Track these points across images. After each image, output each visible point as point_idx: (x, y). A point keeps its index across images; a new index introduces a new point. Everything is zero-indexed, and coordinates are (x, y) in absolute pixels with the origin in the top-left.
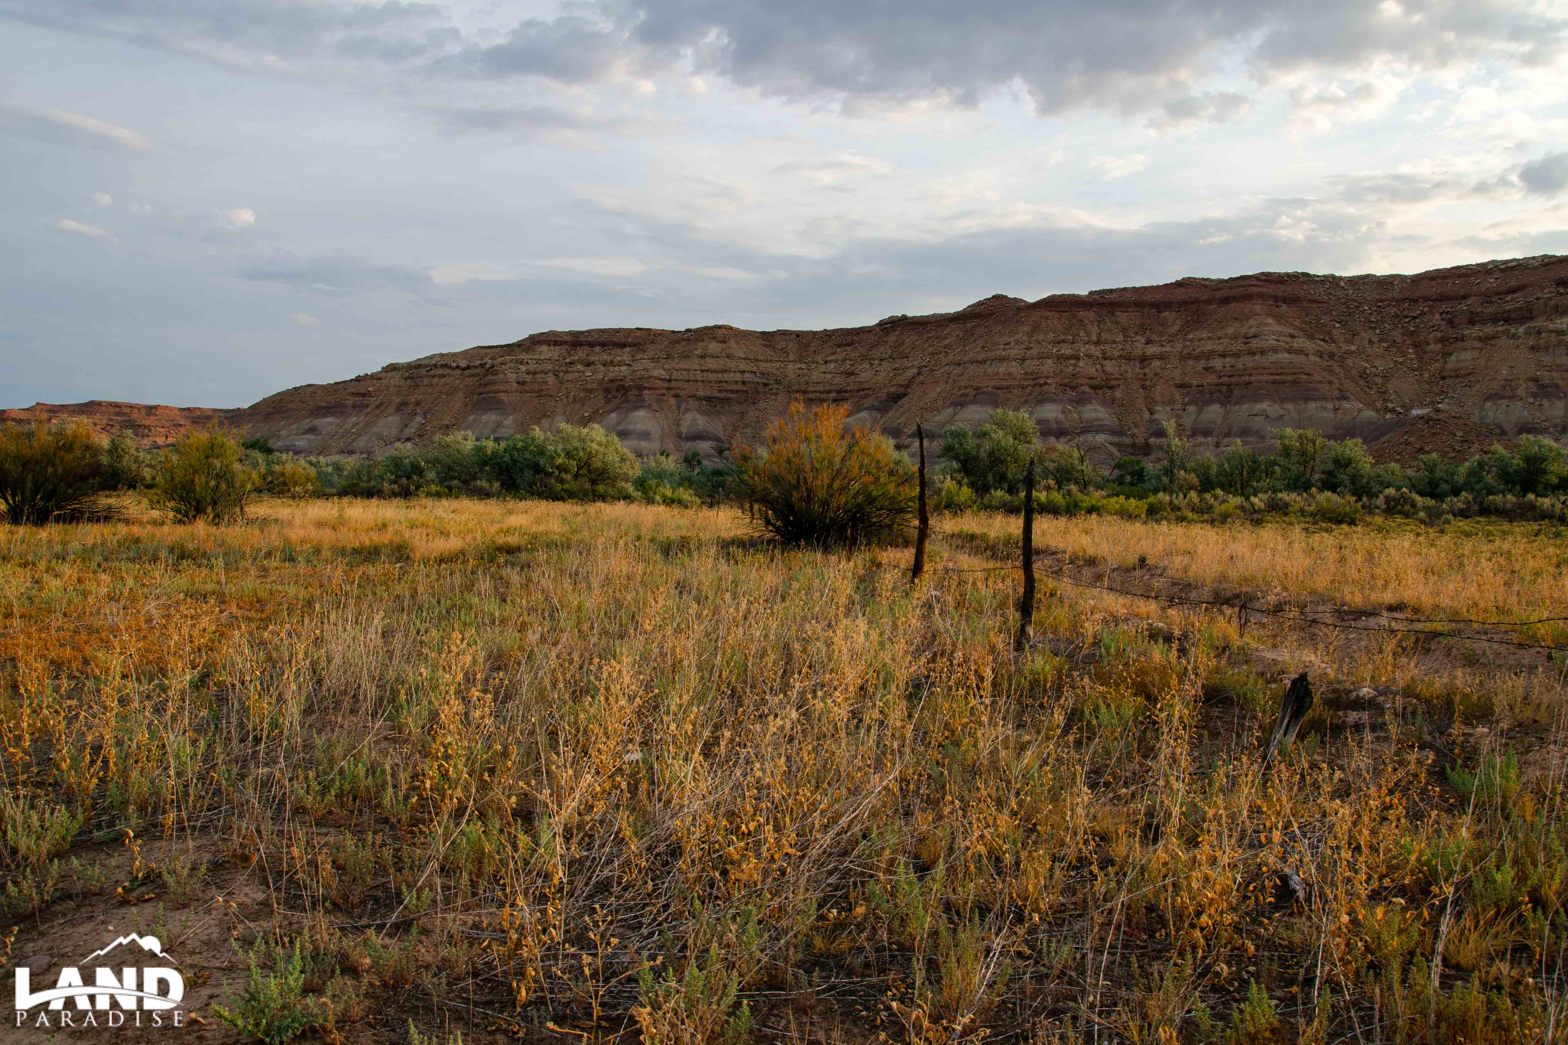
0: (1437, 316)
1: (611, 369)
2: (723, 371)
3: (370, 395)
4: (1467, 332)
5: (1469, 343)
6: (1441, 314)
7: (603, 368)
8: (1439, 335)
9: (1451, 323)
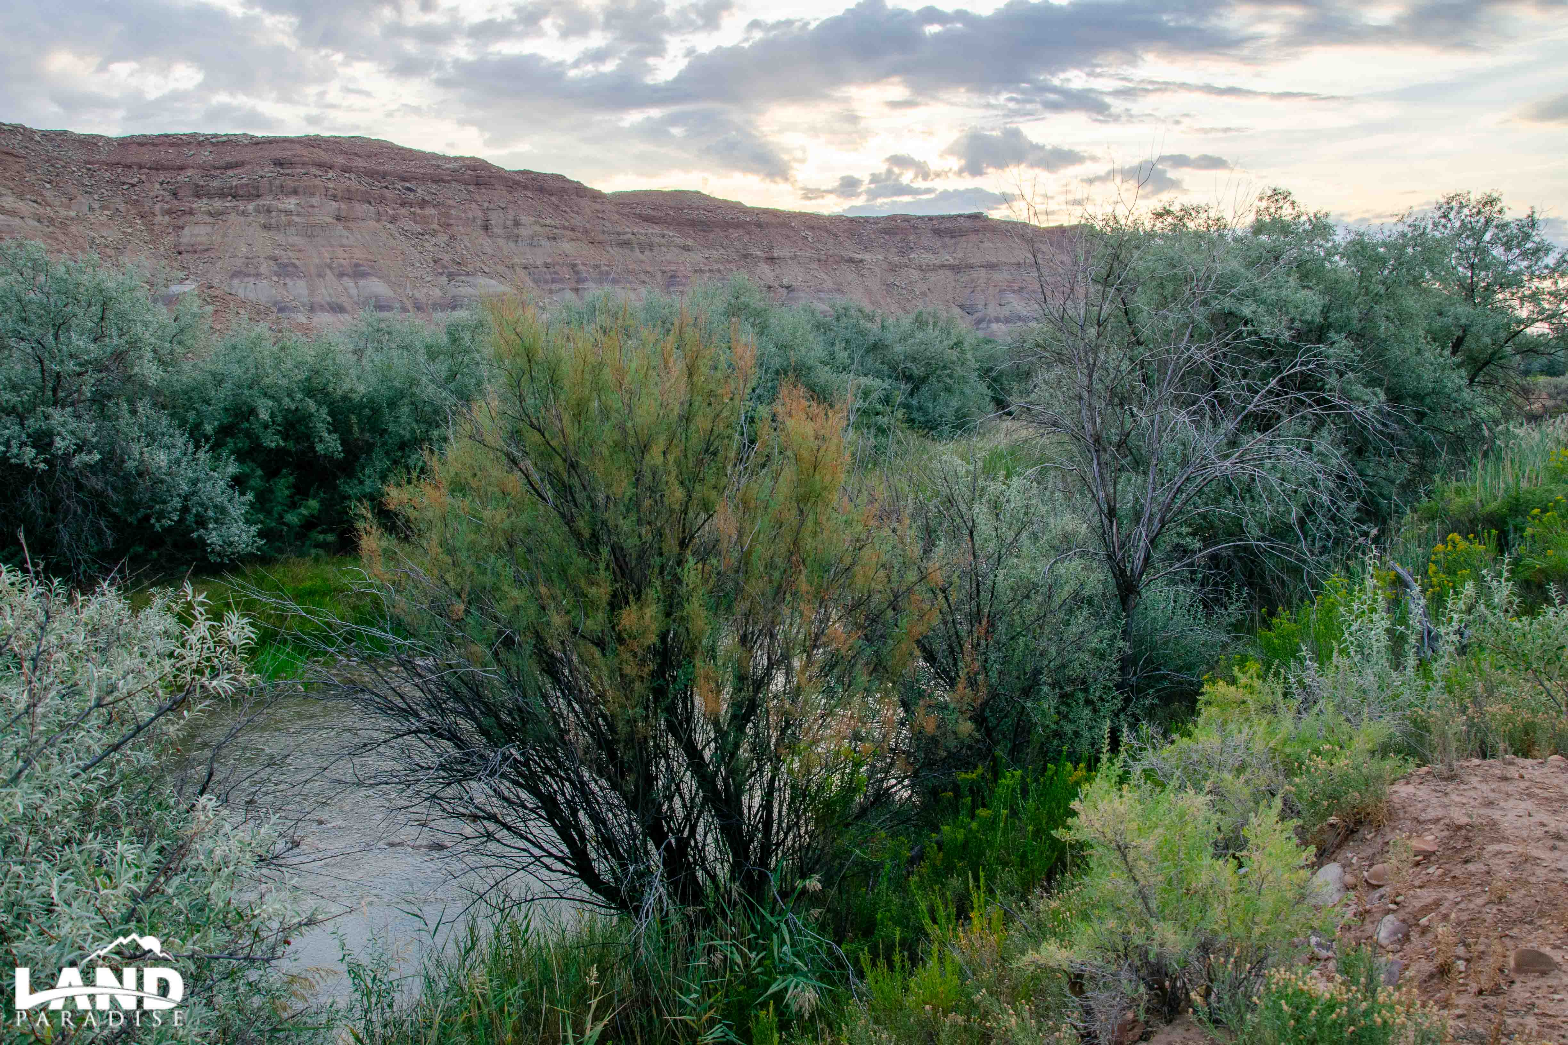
0: (157, 186)
4: (195, 205)
5: (200, 217)
6: (161, 184)
8: (166, 206)
9: (175, 194)
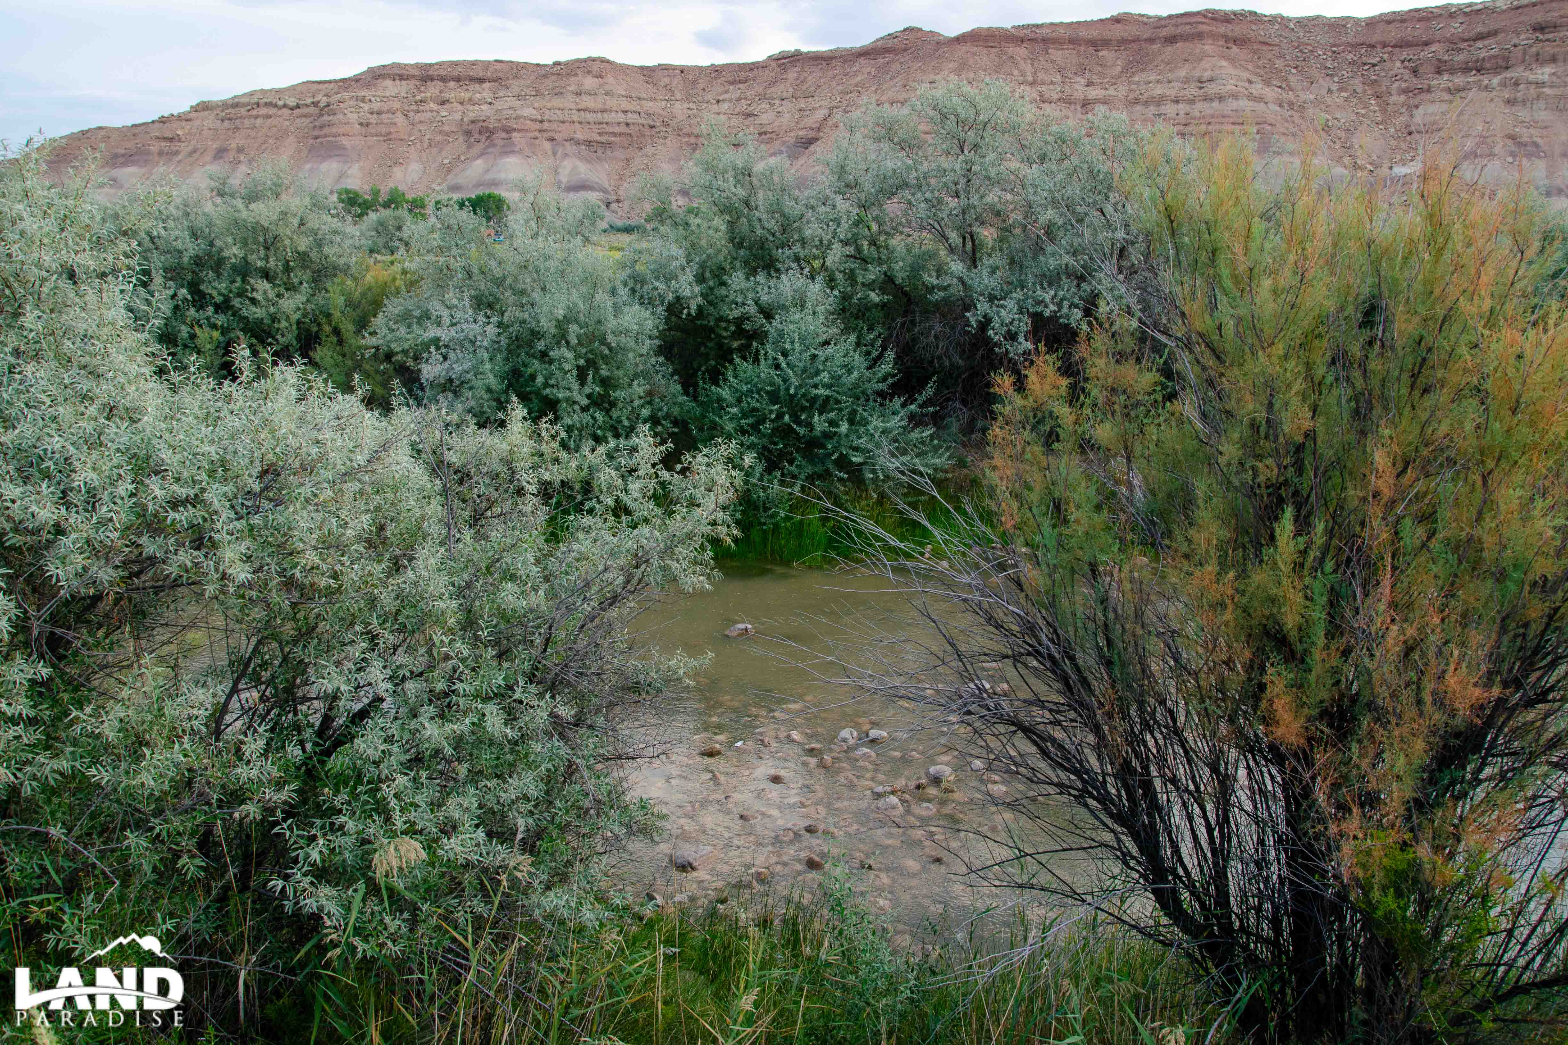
0: (1398, 64)
1: (471, 108)
2: (603, 111)
3: (180, 141)
4: (1434, 82)
5: (1436, 95)
6: (1403, 62)
7: (460, 107)
8: (1404, 85)
9: (1415, 72)
